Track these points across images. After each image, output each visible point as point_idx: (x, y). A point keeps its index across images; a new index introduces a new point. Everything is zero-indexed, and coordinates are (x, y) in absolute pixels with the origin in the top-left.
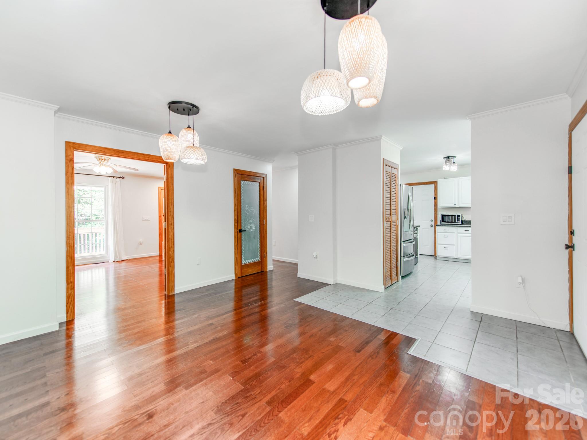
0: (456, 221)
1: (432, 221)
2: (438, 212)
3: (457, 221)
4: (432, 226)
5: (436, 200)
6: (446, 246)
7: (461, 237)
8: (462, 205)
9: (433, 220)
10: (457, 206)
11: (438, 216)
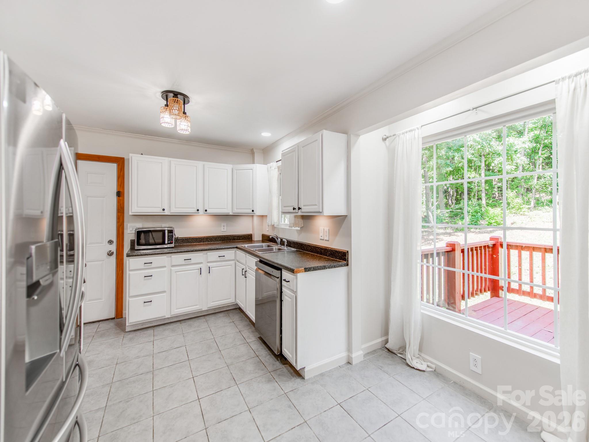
0: (166, 242)
1: (111, 242)
2: (125, 224)
3: (168, 241)
4: (110, 254)
5: (121, 198)
6: (147, 298)
7: (177, 273)
8: (175, 210)
9: (112, 239)
10: (167, 212)
11: (125, 231)
